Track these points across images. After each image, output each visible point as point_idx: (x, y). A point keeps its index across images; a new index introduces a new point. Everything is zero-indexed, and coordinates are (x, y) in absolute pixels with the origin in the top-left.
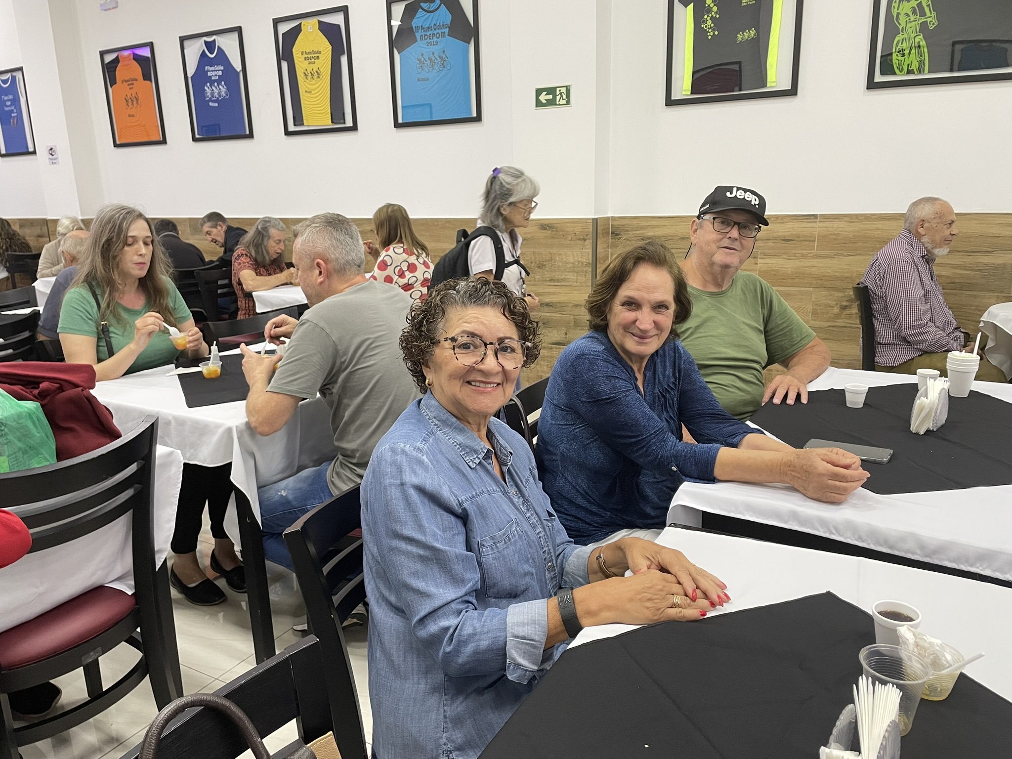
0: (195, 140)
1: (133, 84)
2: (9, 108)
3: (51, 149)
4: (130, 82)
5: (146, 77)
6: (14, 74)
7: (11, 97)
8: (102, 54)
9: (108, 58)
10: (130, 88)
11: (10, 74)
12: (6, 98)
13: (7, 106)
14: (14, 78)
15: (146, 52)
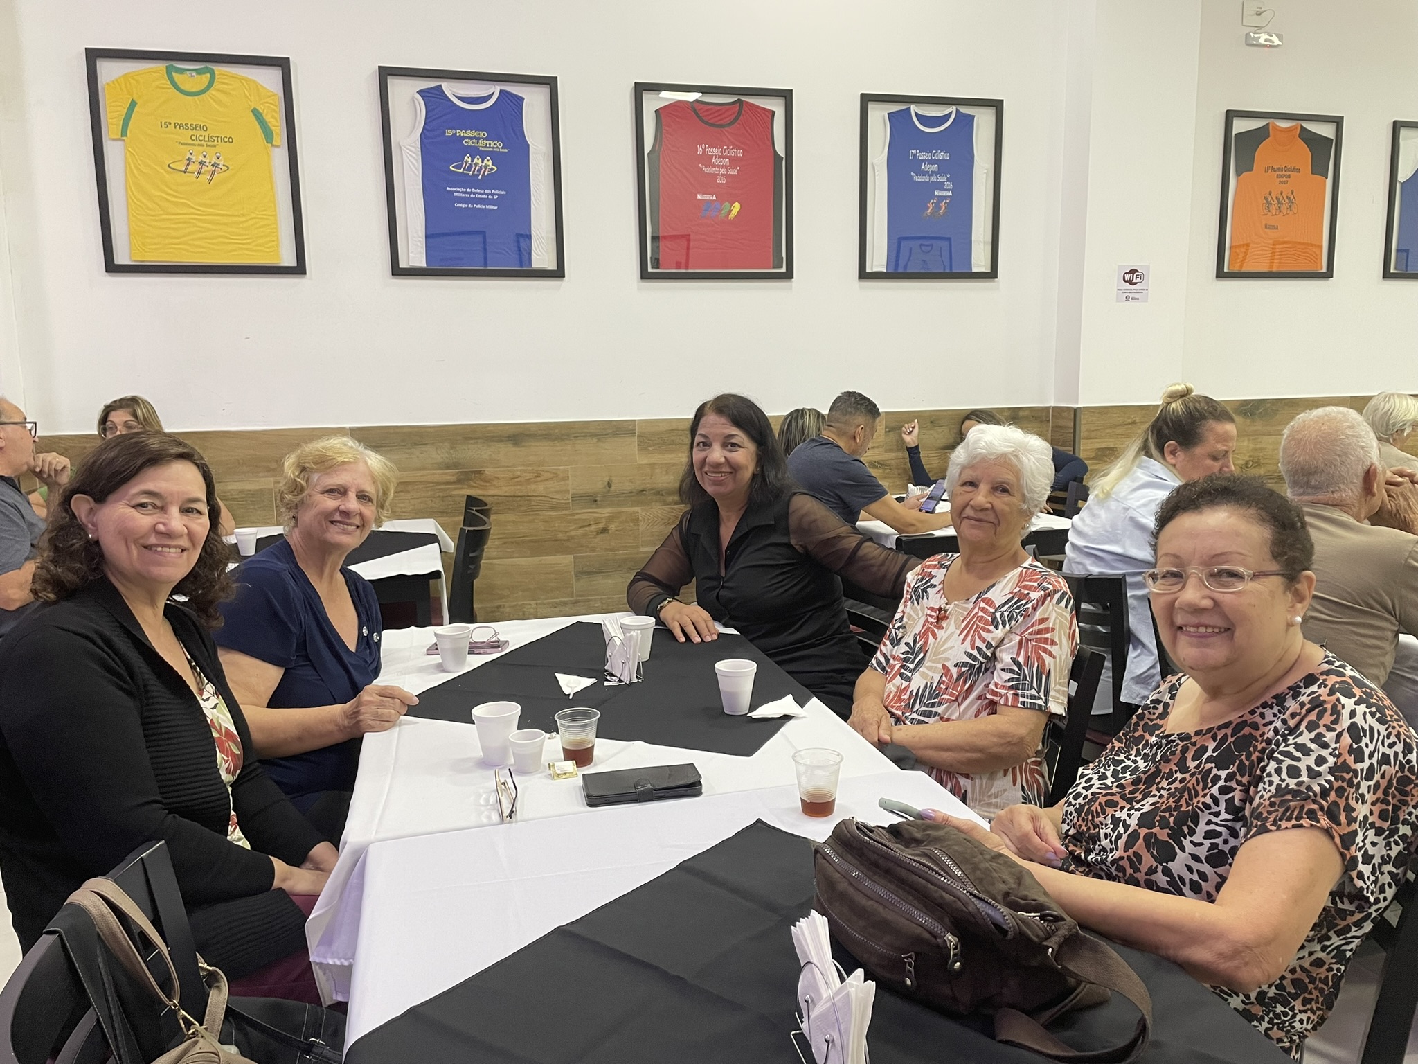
0: (1387, 275)
1: (1289, 176)
2: (933, 179)
3: (1133, 272)
4: (1283, 173)
5: (1319, 168)
6: (965, 110)
7: (943, 155)
8: (1230, 116)
9: (1240, 126)
10: (1280, 183)
11: (953, 109)
12: (924, 156)
13: (925, 173)
14: (966, 118)
15: (1327, 131)
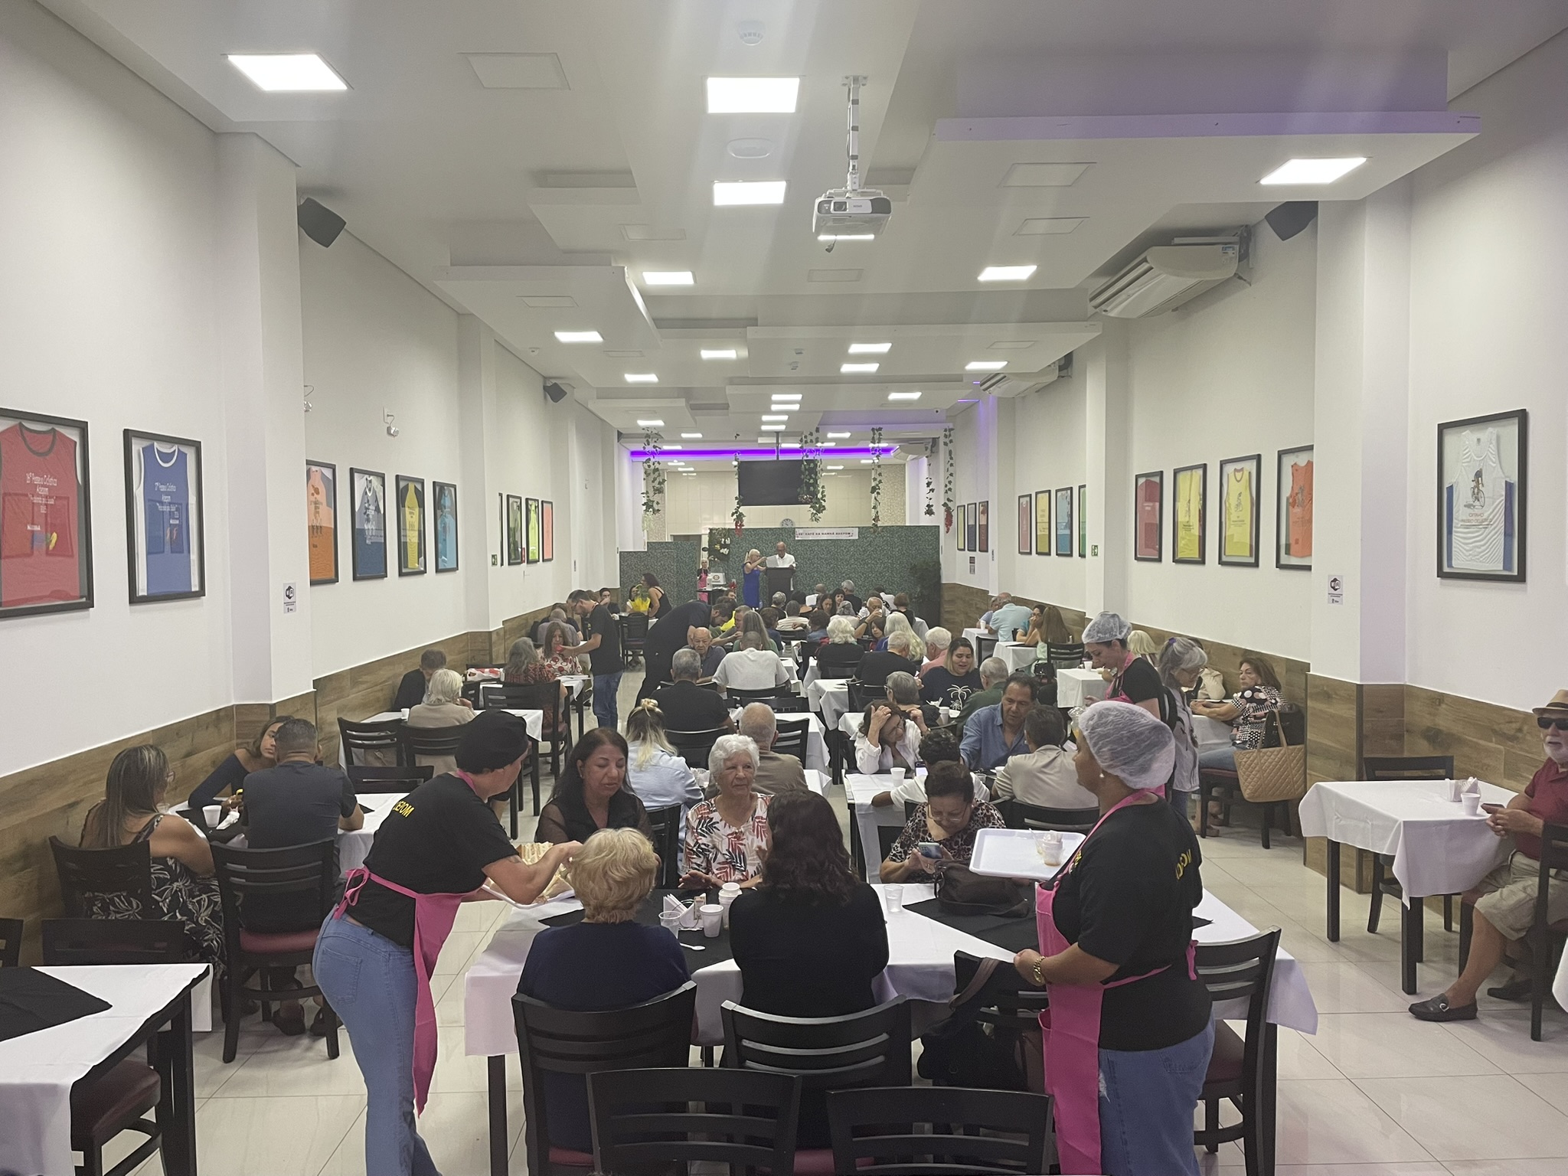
0: (354, 579)
1: (319, 508)
2: (168, 508)
3: (290, 589)
4: (317, 506)
7: (172, 488)
11: (175, 447)
12: (163, 488)
13: (164, 504)
14: (182, 456)
15: (330, 474)
